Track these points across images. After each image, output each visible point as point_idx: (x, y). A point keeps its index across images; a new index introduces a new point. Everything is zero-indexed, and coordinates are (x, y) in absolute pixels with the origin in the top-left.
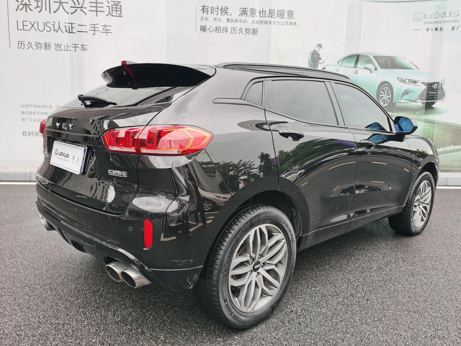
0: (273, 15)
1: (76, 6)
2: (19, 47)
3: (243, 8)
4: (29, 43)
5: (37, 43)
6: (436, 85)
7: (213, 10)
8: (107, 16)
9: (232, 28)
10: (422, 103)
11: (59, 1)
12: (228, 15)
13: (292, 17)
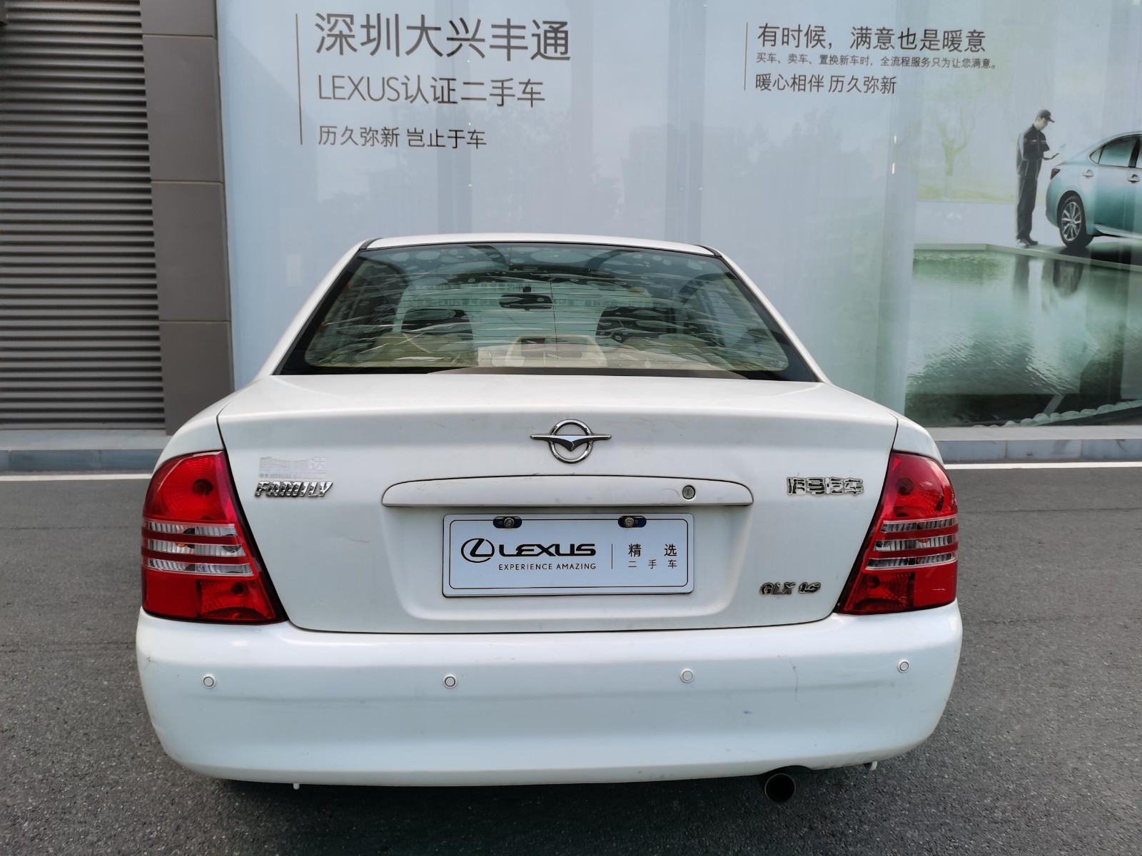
0: (932, 43)
1: (459, 36)
2: (324, 140)
3: (862, 29)
4: (347, 129)
5: (365, 129)
7: (788, 35)
8: (533, 58)
9: (832, 77)
11: (420, 25)
12: (824, 47)
13: (978, 47)
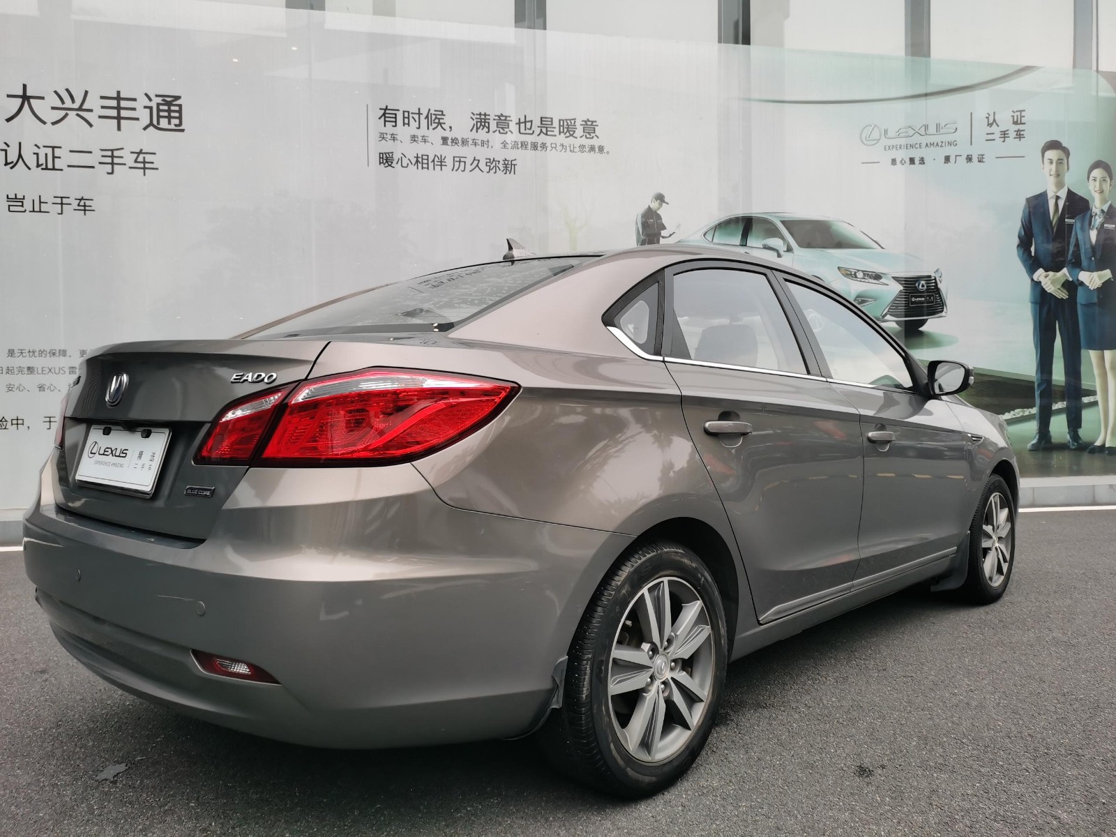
0: (548, 129)
1: (65, 106)
3: (480, 114)
6: (923, 282)
7: (408, 118)
8: (145, 129)
9: (454, 157)
10: (897, 322)
11: (21, 93)
12: (445, 130)
13: (592, 135)
